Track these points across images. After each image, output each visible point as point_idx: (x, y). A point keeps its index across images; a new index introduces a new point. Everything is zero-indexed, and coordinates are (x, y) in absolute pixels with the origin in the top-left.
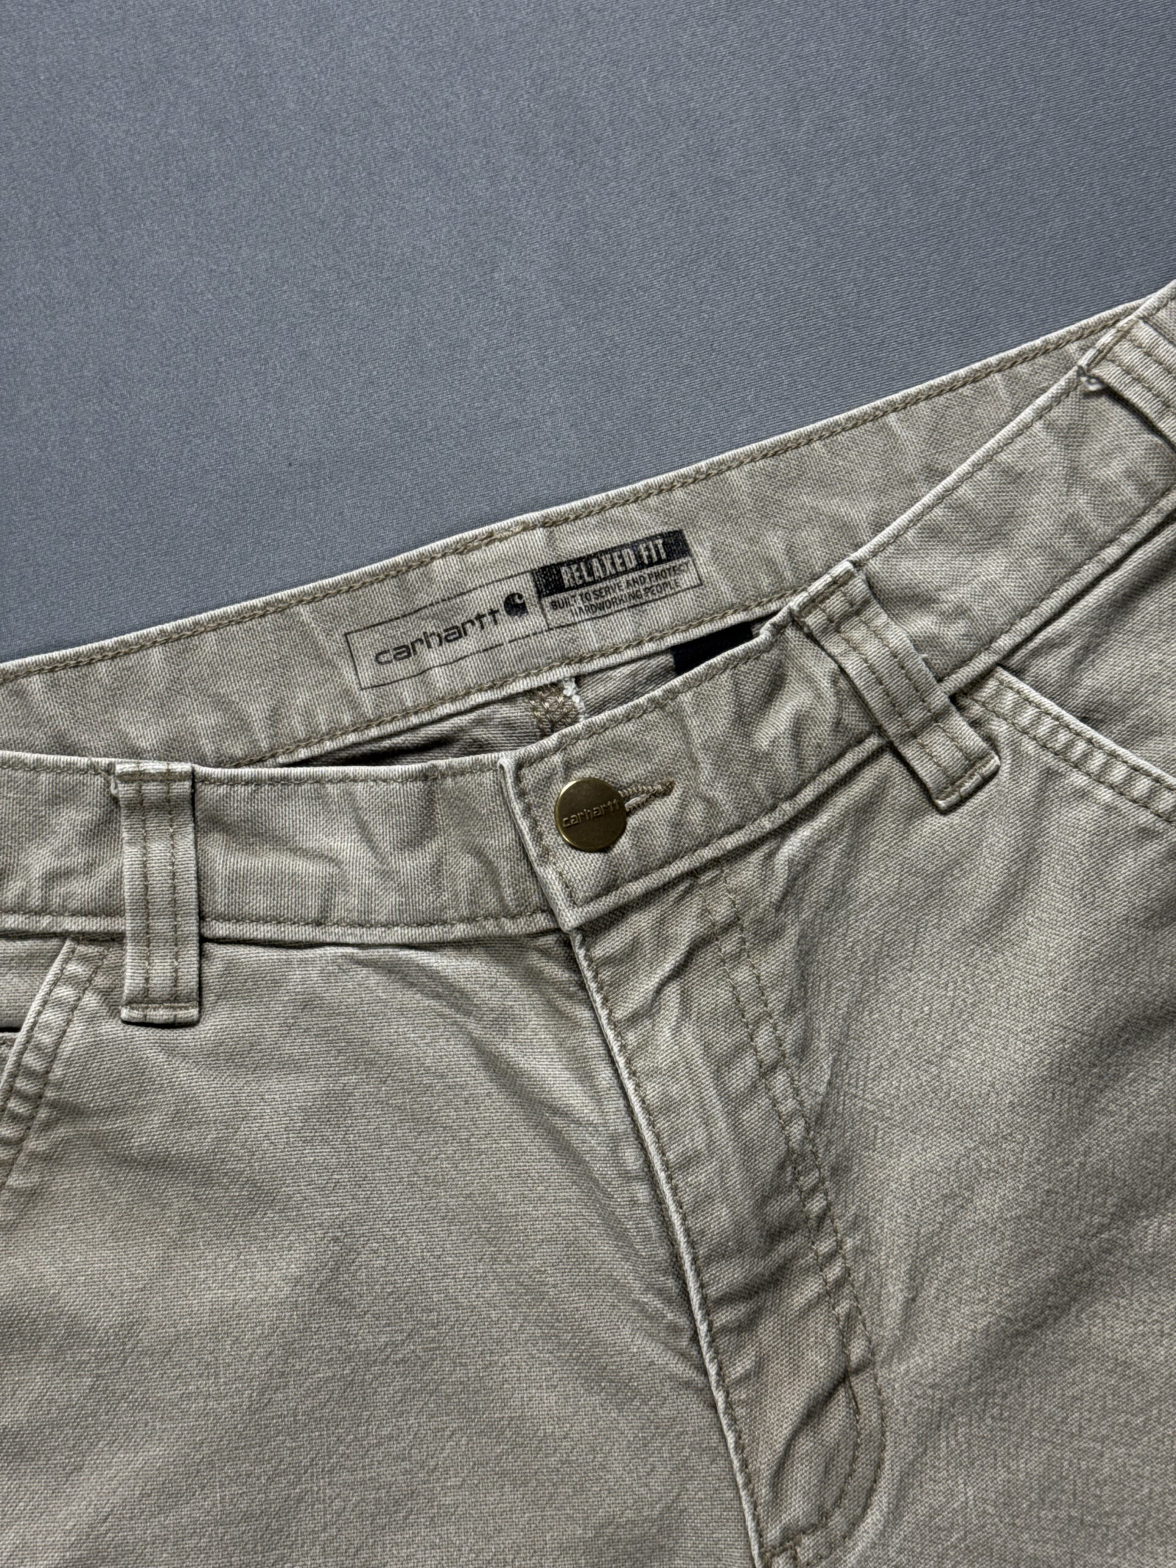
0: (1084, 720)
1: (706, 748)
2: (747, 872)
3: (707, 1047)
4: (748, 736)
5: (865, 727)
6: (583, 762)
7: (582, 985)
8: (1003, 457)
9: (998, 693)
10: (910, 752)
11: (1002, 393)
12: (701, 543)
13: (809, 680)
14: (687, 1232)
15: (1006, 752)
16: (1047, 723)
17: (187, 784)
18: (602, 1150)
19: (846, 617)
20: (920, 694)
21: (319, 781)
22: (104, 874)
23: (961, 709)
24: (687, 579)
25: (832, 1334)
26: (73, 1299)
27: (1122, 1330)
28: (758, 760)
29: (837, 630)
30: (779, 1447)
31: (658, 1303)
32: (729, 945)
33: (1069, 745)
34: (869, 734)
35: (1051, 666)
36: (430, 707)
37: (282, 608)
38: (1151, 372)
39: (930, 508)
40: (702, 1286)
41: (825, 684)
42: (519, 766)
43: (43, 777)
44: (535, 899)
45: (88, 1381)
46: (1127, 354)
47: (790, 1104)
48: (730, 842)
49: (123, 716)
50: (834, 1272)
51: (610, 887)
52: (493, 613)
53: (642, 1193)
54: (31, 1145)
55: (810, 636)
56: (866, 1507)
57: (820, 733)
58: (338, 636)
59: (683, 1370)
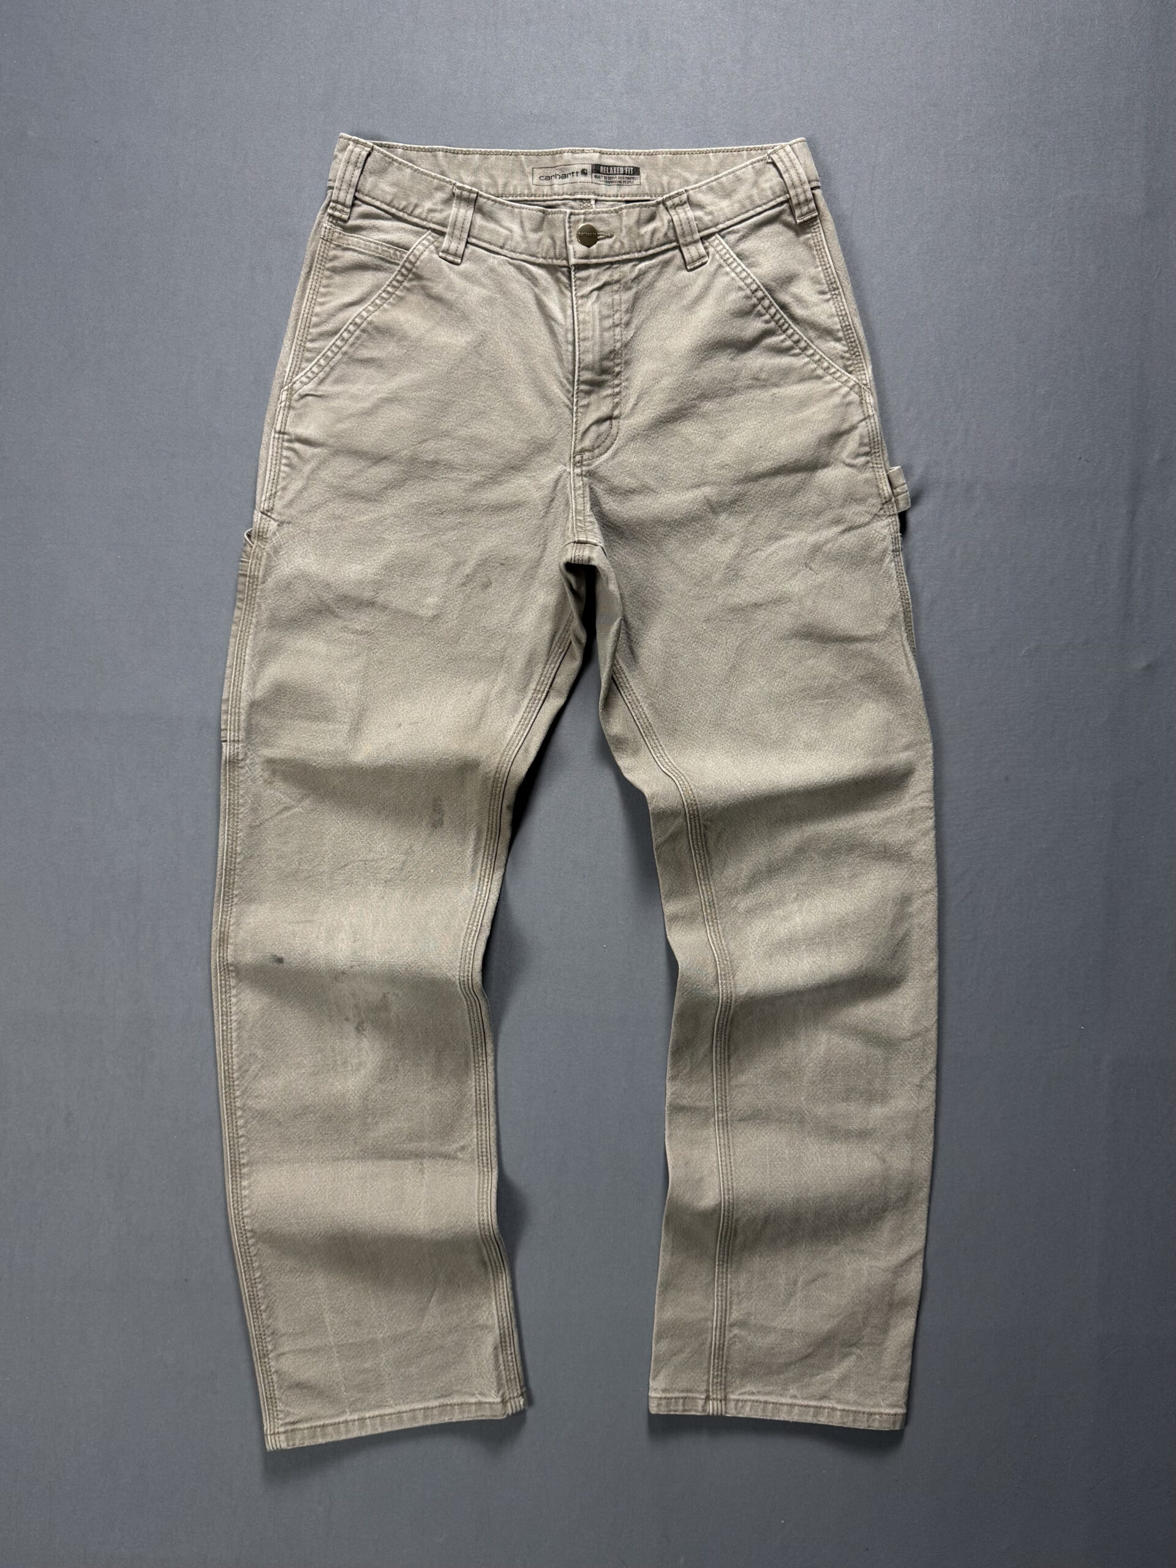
0: (738, 256)
1: (626, 227)
2: (627, 268)
3: (600, 311)
4: (639, 228)
5: (674, 238)
6: (590, 221)
7: (571, 286)
8: (738, 173)
9: (714, 240)
10: (684, 249)
11: (745, 157)
12: (644, 173)
13: (662, 220)
14: (579, 358)
15: (711, 257)
16: (725, 251)
17: (476, 195)
18: (563, 333)
19: (678, 205)
20: (692, 233)
21: (513, 207)
22: (445, 214)
23: (703, 243)
24: (636, 182)
25: (611, 405)
26: (406, 327)
27: (690, 430)
28: (640, 236)
29: (675, 209)
30: (587, 426)
31: (565, 382)
32: (616, 287)
33: (728, 259)
34: (674, 241)
35: (732, 238)
36: (551, 196)
37: (517, 154)
38: (786, 160)
39: (712, 181)
40: (579, 376)
41: (666, 222)
42: (571, 214)
43: (436, 181)
44: (565, 255)
45: (405, 351)
46: (782, 153)
47: (618, 337)
48: (625, 257)
49: (462, 172)
50: (617, 390)
51: (587, 257)
52: (577, 173)
53: (570, 348)
54: (406, 284)
55: (667, 209)
56: (605, 452)
57: (660, 235)
58: (531, 168)
59: (568, 403)
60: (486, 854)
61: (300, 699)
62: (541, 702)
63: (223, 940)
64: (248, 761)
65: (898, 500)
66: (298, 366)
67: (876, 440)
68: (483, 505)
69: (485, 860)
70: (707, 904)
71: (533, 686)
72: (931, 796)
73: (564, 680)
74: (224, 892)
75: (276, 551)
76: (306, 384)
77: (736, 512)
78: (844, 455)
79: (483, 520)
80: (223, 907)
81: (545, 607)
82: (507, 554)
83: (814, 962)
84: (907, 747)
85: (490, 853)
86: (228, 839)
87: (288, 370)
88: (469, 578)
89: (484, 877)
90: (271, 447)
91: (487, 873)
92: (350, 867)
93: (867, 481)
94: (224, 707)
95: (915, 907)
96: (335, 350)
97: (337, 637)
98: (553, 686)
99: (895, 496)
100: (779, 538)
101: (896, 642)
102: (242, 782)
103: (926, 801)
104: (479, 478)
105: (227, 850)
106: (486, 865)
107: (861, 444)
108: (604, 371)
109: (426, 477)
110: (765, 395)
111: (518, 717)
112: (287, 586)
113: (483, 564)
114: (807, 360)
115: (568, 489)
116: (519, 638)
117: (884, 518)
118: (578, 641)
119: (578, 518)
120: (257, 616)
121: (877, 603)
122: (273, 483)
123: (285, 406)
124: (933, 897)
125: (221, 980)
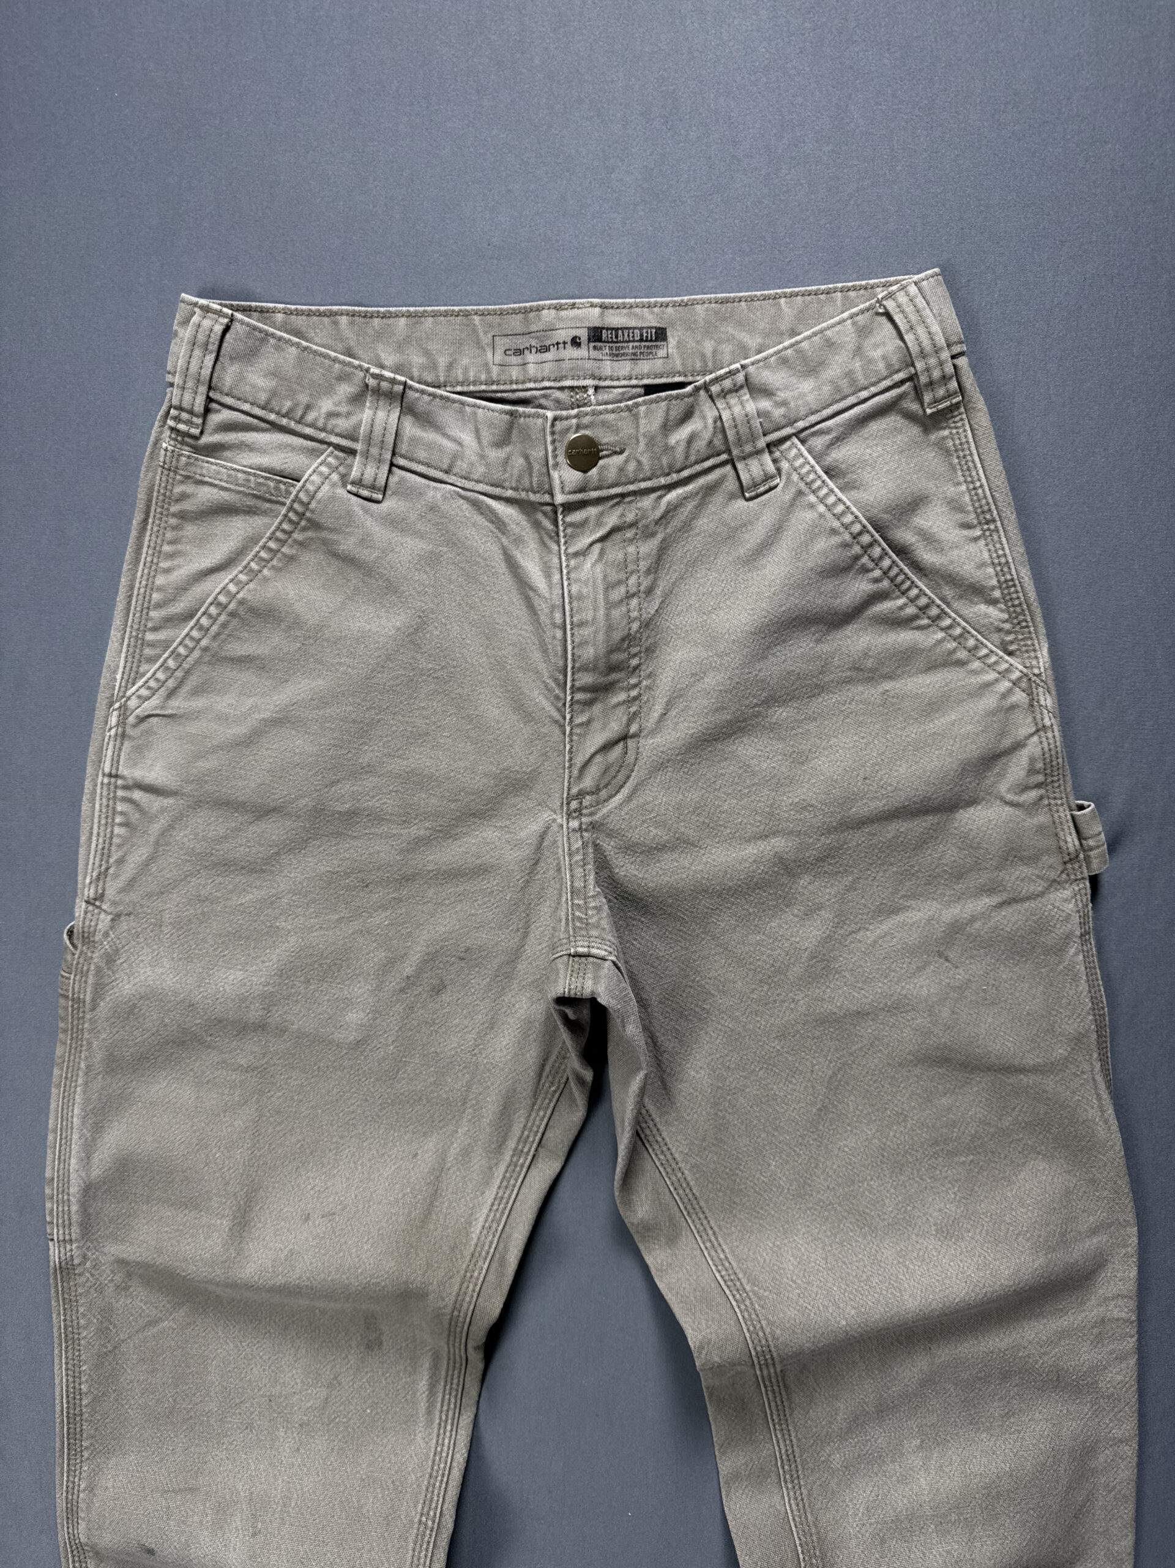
0: (826, 473)
1: (644, 435)
2: (647, 502)
3: (605, 577)
4: (666, 436)
5: (723, 448)
6: (586, 427)
7: (558, 534)
8: (828, 333)
9: (790, 448)
10: (740, 466)
11: (839, 303)
12: (673, 336)
13: (704, 418)
14: (573, 654)
15: (784, 477)
16: (807, 468)
17: (402, 387)
18: (547, 611)
19: (730, 391)
20: (753, 438)
21: (463, 403)
22: (354, 420)
23: (771, 452)
24: (661, 353)
25: (625, 719)
26: (299, 607)
27: (751, 751)
28: (668, 449)
29: (724, 397)
30: (587, 756)
31: (553, 685)
32: (629, 534)
33: (813, 481)
34: (724, 452)
35: (819, 442)
36: (523, 382)
37: (467, 314)
38: (909, 309)
39: (786, 348)
40: (573, 680)
41: (710, 421)
42: (555, 419)
43: (337, 365)
44: (547, 486)
45: (298, 645)
46: (902, 298)
47: (635, 614)
48: (643, 485)
49: (380, 347)
50: (634, 693)
51: (582, 489)
52: (565, 343)
53: (559, 634)
54: (296, 536)
55: (711, 397)
56: (618, 792)
57: (701, 445)
58: (490, 336)
59: (556, 715)
60: (448, 1387)
61: (157, 1178)
62: (525, 1170)
63: (72, 1512)
64: (88, 1264)
65: (1089, 856)
66: (134, 669)
67: (1054, 763)
68: (429, 871)
69: (447, 1397)
70: (784, 1457)
71: (511, 1144)
72: (1132, 1304)
73: (561, 1134)
74: (69, 1444)
75: (110, 960)
76: (148, 698)
77: (826, 872)
78: (1003, 788)
79: (430, 893)
80: (68, 1465)
81: (529, 1022)
82: (469, 943)
83: (948, 1552)
84: (1094, 1231)
85: (454, 1386)
86: (67, 1375)
87: (119, 677)
88: (410, 981)
89: (446, 1421)
90: (98, 798)
91: (450, 1415)
92: (248, 1405)
93: (1040, 829)
94: (48, 1191)
95: (1101, 1459)
96: (191, 644)
97: (211, 1076)
98: (543, 1142)
99: (1084, 851)
100: (895, 911)
101: (1083, 1072)
102: (81, 1295)
103: (1124, 1311)
104: (422, 832)
105: (67, 1391)
106: (449, 1404)
107: (1032, 771)
108: (612, 668)
109: (339, 834)
110: (873, 692)
111: (490, 1194)
112: (129, 1012)
113: (431, 959)
114: (940, 635)
115: (560, 850)
116: (489, 1070)
117: (1067, 886)
118: (581, 1081)
119: (576, 902)
120: (87, 1058)
121: (1054, 1013)
122: (103, 854)
123: (116, 734)
124: (1130, 1451)
125: (74, 1562)
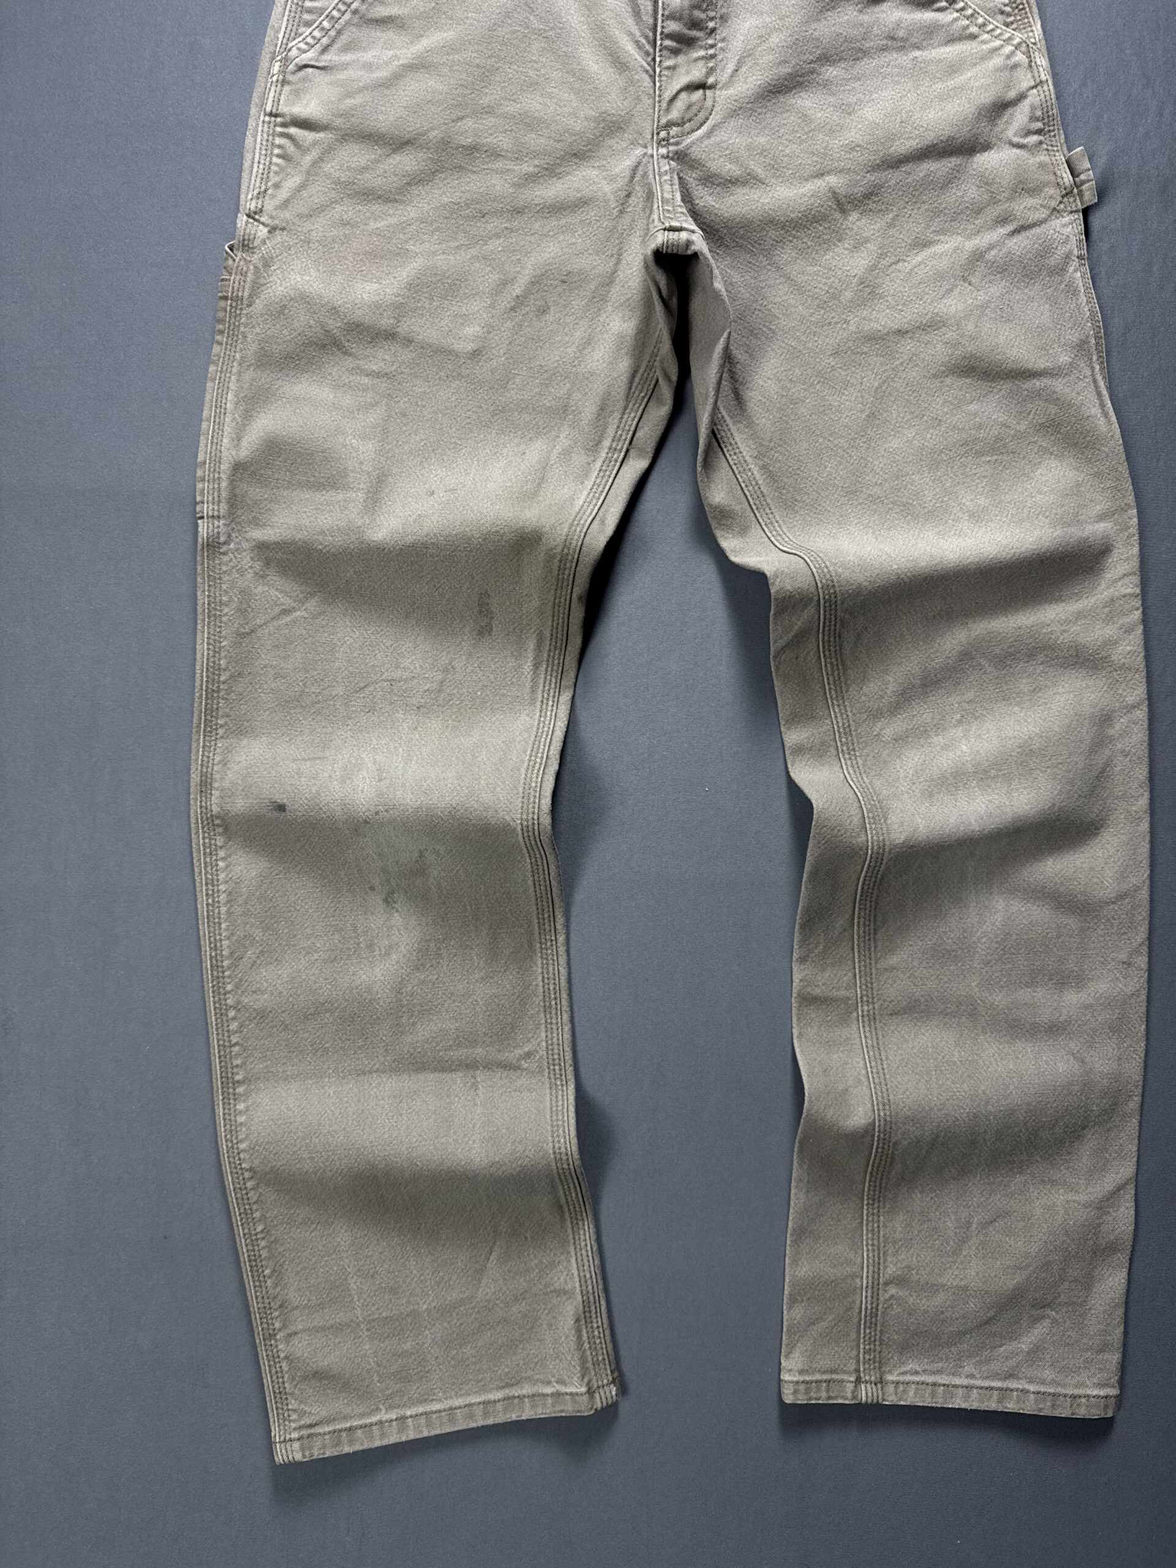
14: (663, 4)
25: (704, 70)
27: (808, 104)
30: (674, 92)
31: (644, 41)
40: (663, 27)
45: (433, 4)
50: (711, 52)
56: (699, 127)
59: (647, 67)
60: (549, 669)
61: (299, 460)
62: (618, 464)
63: (206, 785)
64: (232, 546)
65: (1081, 191)
66: (294, 30)
67: (1050, 113)
68: (536, 205)
69: (549, 677)
70: (841, 730)
71: (607, 443)
72: (1136, 579)
73: (649, 433)
74: (206, 720)
75: (267, 263)
76: (305, 52)
77: (871, 210)
78: (1011, 133)
79: (537, 226)
80: (204, 741)
81: (621, 337)
82: (569, 268)
83: (990, 801)
84: (1102, 517)
85: (555, 668)
86: (208, 649)
87: (281, 36)
88: (520, 301)
89: (548, 699)
90: (259, 133)
91: (551, 695)
92: (371, 689)
93: (1042, 166)
94: (199, 473)
95: (1117, 727)
96: (343, 8)
97: (347, 380)
98: (633, 443)
99: (1077, 187)
100: (926, 244)
101: (1085, 377)
102: (225, 572)
103: (1130, 587)
104: (531, 169)
105: (207, 664)
106: (550, 684)
107: (1033, 119)
108: (695, 24)
109: (461, 168)
110: (904, 59)
111: (589, 484)
112: (280, 311)
113: (537, 282)
114: (956, 15)
115: (651, 176)
116: (587, 378)
117: (1065, 214)
118: (668, 378)
119: (666, 208)
120: (241, 350)
121: (1059, 327)
122: (262, 179)
123: (277, 81)
124: (1141, 714)
125: (204, 838)
